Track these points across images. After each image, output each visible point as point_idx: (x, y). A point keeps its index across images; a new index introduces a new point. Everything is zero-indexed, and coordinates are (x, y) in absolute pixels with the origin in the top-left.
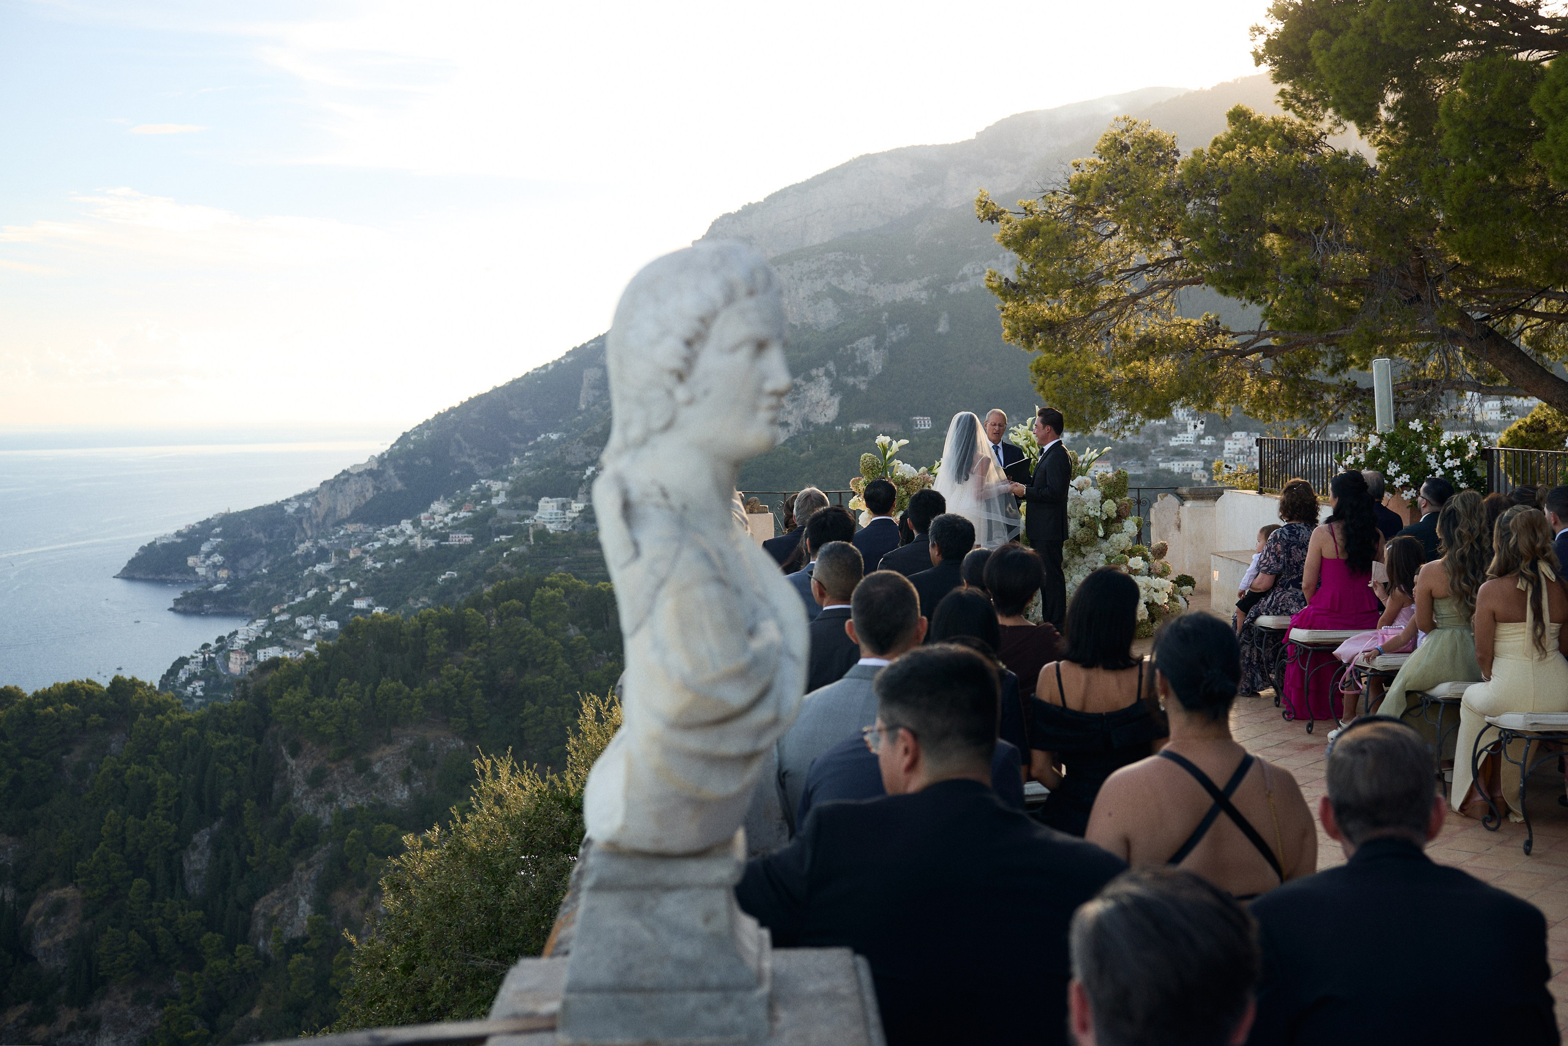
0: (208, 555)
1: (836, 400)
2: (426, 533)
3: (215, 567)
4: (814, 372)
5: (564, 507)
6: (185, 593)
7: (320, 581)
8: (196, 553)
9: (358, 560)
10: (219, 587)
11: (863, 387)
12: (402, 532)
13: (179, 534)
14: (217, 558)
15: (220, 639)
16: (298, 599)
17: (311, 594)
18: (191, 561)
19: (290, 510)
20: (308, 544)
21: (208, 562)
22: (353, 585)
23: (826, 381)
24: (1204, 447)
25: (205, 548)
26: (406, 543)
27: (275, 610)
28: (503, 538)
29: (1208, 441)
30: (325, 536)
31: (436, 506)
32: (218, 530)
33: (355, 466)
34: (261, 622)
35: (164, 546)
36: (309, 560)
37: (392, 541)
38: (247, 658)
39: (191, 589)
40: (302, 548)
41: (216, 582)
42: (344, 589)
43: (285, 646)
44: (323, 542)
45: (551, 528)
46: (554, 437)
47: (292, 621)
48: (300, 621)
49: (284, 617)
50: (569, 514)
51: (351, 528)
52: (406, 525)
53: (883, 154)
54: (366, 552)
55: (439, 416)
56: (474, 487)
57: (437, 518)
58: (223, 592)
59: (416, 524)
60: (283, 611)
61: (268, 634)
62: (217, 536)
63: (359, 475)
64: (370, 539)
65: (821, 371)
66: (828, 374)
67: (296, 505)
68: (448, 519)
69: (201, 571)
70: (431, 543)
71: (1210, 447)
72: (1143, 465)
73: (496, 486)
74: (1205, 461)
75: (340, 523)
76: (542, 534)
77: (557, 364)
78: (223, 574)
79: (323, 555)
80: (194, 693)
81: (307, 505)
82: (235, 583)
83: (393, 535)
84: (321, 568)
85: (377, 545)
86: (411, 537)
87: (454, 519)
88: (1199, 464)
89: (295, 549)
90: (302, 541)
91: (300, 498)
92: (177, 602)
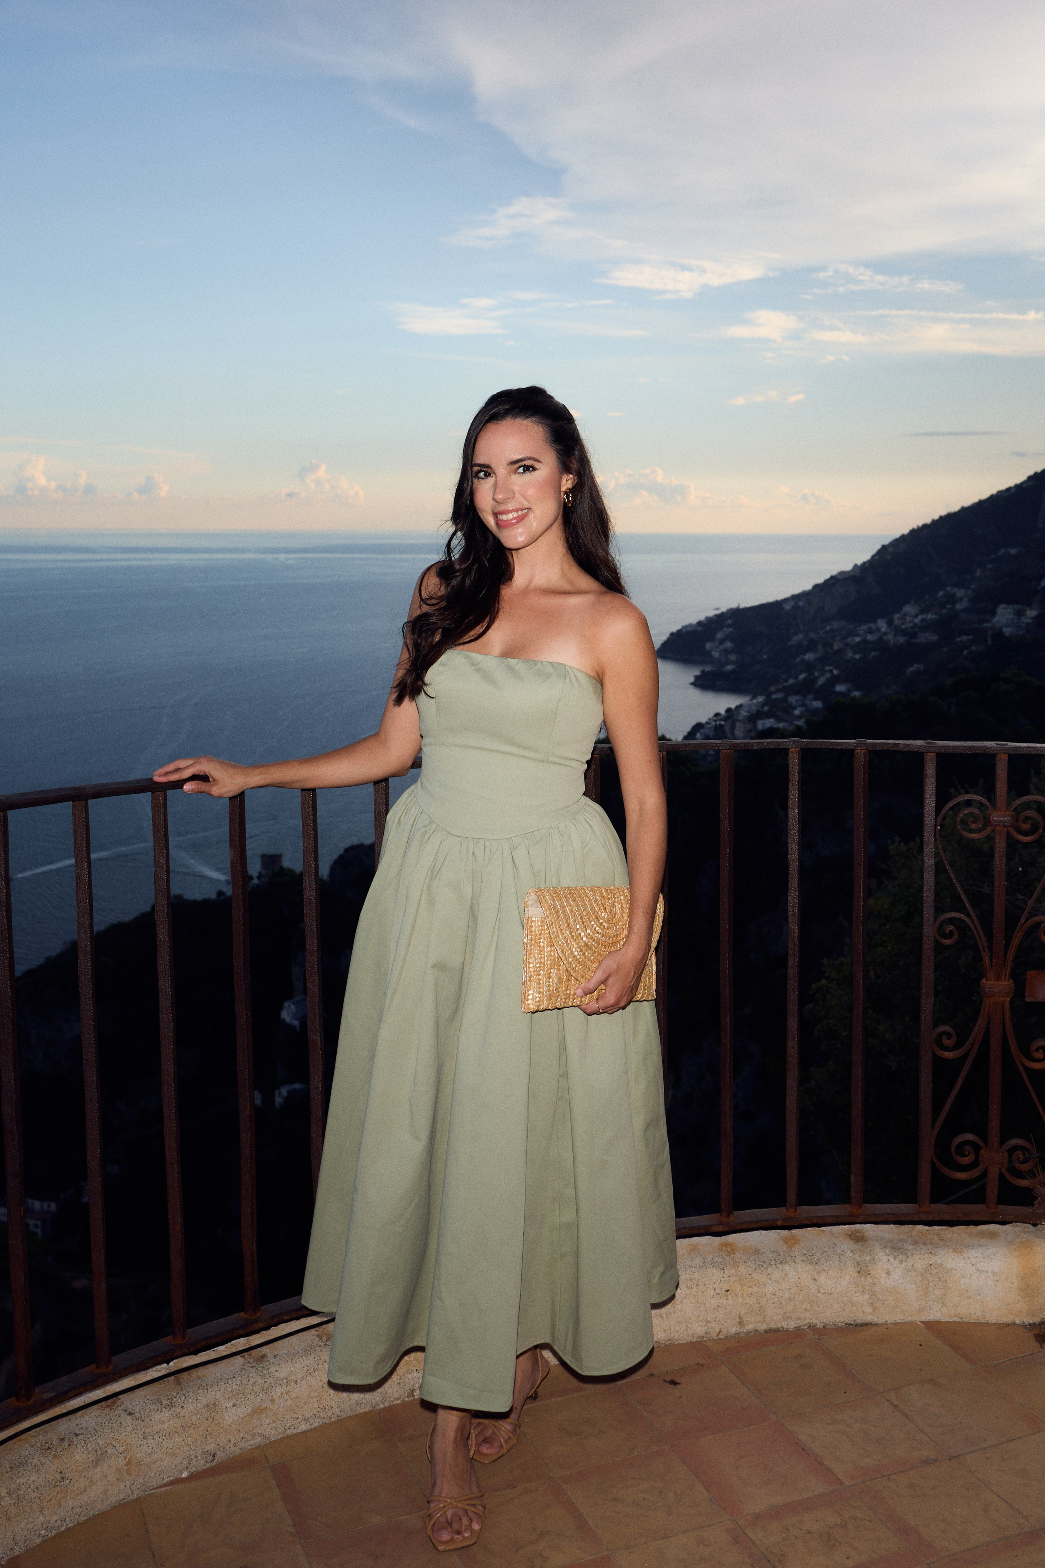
0: (722, 642)
2: (899, 631)
3: (727, 651)
5: (1020, 613)
6: (703, 671)
7: (809, 667)
8: (712, 639)
9: (840, 651)
10: (729, 668)
12: (878, 629)
13: (700, 623)
14: (728, 645)
15: (729, 710)
16: (791, 681)
17: (802, 677)
18: (708, 646)
19: (787, 607)
20: (801, 636)
21: (722, 647)
22: (835, 672)
25: (719, 635)
26: (880, 639)
27: (772, 689)
28: (965, 638)
30: (815, 630)
31: (907, 609)
32: (730, 621)
34: (761, 699)
35: (688, 633)
36: (801, 649)
37: (870, 637)
38: (749, 726)
39: (708, 669)
40: (796, 639)
41: (727, 664)
42: (828, 675)
43: (779, 719)
44: (812, 635)
45: (1007, 631)
46: (1013, 551)
47: (785, 699)
48: (792, 699)
49: (779, 695)
50: (1025, 620)
51: (836, 625)
52: (882, 624)
54: (847, 645)
55: (913, 532)
56: (941, 593)
57: (908, 619)
58: (733, 672)
59: (890, 623)
60: (778, 691)
61: (766, 708)
62: (729, 626)
63: (845, 580)
64: (852, 634)
67: (792, 604)
68: (917, 621)
69: (716, 654)
70: (902, 640)
73: (960, 593)
75: (826, 620)
76: (998, 635)
77: (1018, 487)
78: (732, 657)
79: (812, 646)
81: (801, 604)
82: (742, 666)
83: (870, 631)
84: (809, 656)
85: (857, 639)
86: (886, 634)
87: (923, 620)
89: (791, 639)
90: (796, 633)
91: (795, 597)
92: (697, 678)
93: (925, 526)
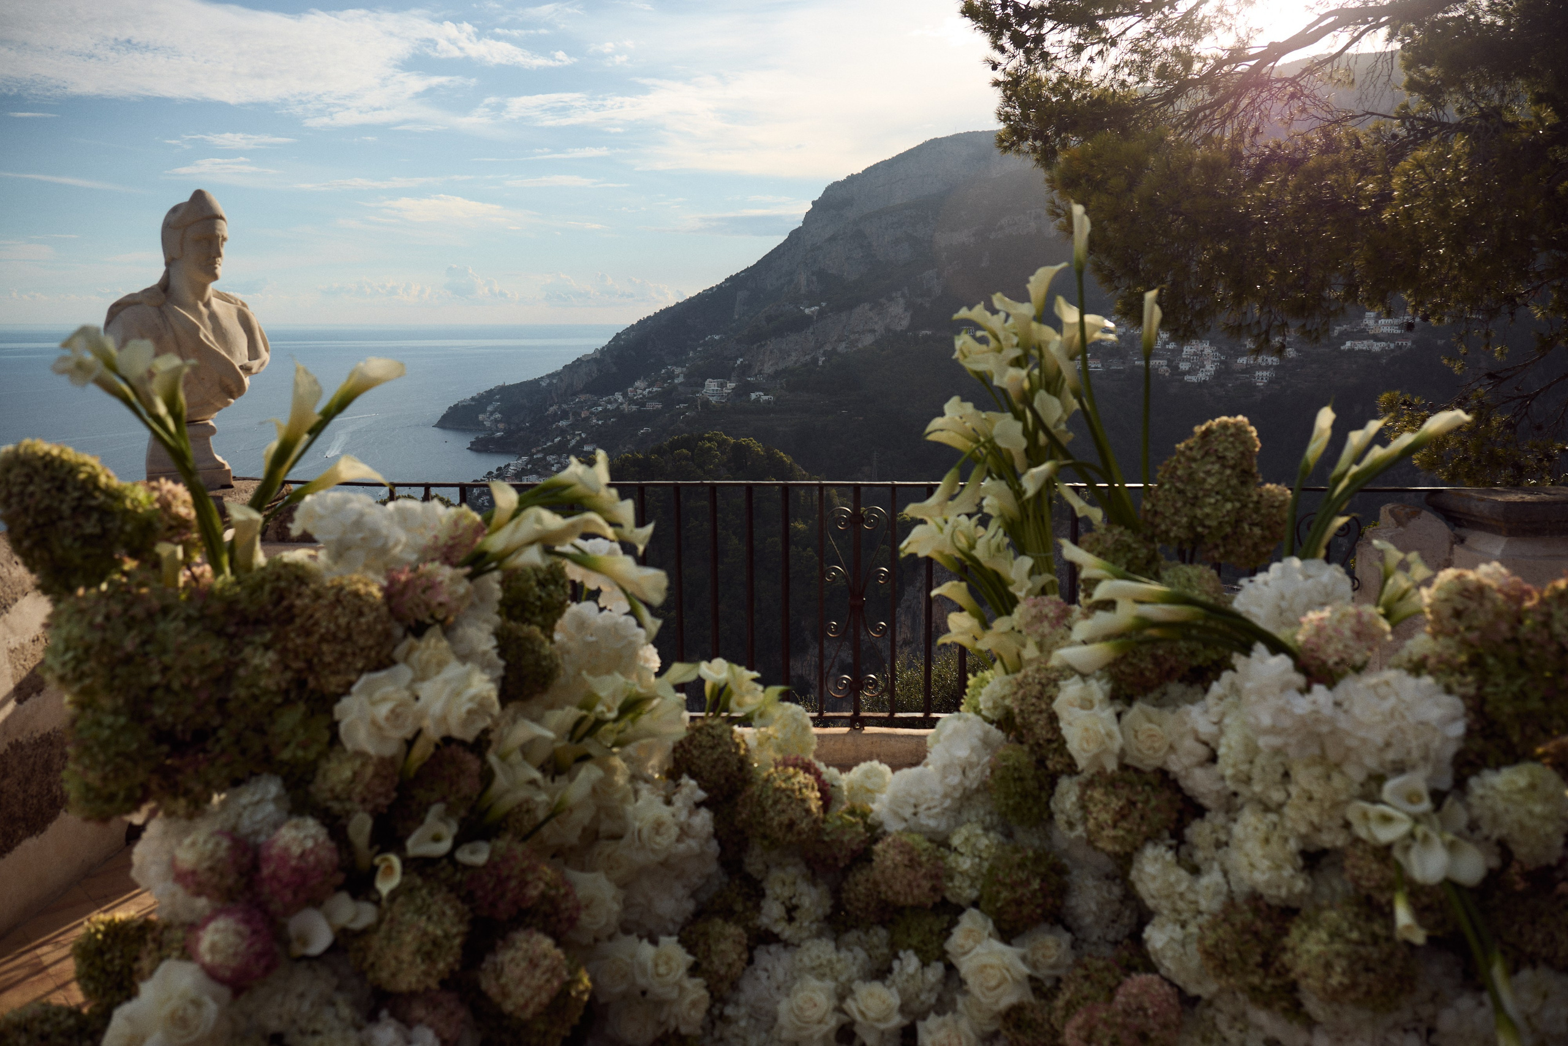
0: (492, 413)
1: (908, 314)
2: (632, 401)
3: (496, 421)
4: (894, 295)
5: (722, 386)
6: (477, 438)
7: (562, 432)
8: (484, 411)
9: (587, 419)
10: (499, 434)
11: (927, 305)
12: (616, 401)
13: (473, 399)
14: (498, 416)
15: (499, 469)
16: (549, 444)
17: (557, 440)
18: (481, 417)
19: (544, 384)
20: (555, 407)
21: (492, 418)
22: (583, 435)
23: (901, 301)
24: (1169, 350)
25: (490, 408)
26: (618, 408)
27: (534, 450)
28: (682, 406)
29: (1172, 346)
30: (565, 403)
31: (637, 384)
32: (498, 396)
33: (585, 356)
34: (525, 458)
35: (464, 406)
36: (556, 418)
37: (609, 406)
39: (481, 435)
40: (551, 410)
41: (497, 431)
42: (578, 438)
43: (540, 475)
44: (564, 406)
45: (713, 400)
46: (717, 337)
47: (544, 458)
48: (550, 458)
49: (539, 456)
50: (725, 390)
51: (583, 397)
52: (619, 396)
53: (947, 138)
54: (592, 413)
55: (640, 322)
56: (663, 371)
57: (639, 391)
58: (501, 438)
59: (625, 395)
60: (538, 452)
61: (529, 466)
62: (497, 401)
63: (588, 361)
64: (596, 404)
65: (899, 293)
66: (903, 296)
67: (547, 381)
68: (646, 392)
69: (487, 424)
70: (634, 408)
71: (1172, 351)
72: (1124, 363)
73: (678, 370)
74: (1169, 360)
75: (575, 394)
76: (706, 403)
77: (719, 287)
78: (501, 426)
79: (564, 415)
80: (483, 504)
81: (555, 381)
82: (509, 433)
83: (609, 402)
84: (563, 423)
85: (600, 409)
86: (622, 404)
87: (649, 392)
88: (1164, 362)
89: (547, 410)
90: (551, 406)
91: (550, 376)
92: (472, 443)
93: (649, 318)
